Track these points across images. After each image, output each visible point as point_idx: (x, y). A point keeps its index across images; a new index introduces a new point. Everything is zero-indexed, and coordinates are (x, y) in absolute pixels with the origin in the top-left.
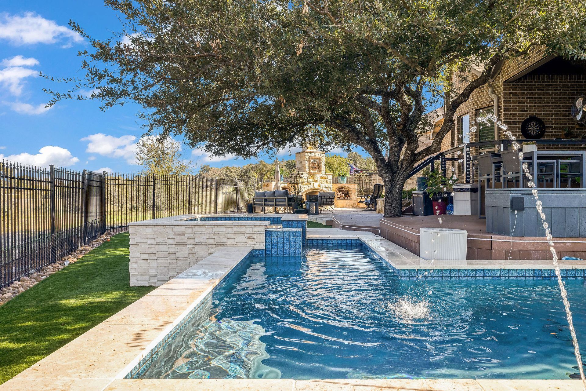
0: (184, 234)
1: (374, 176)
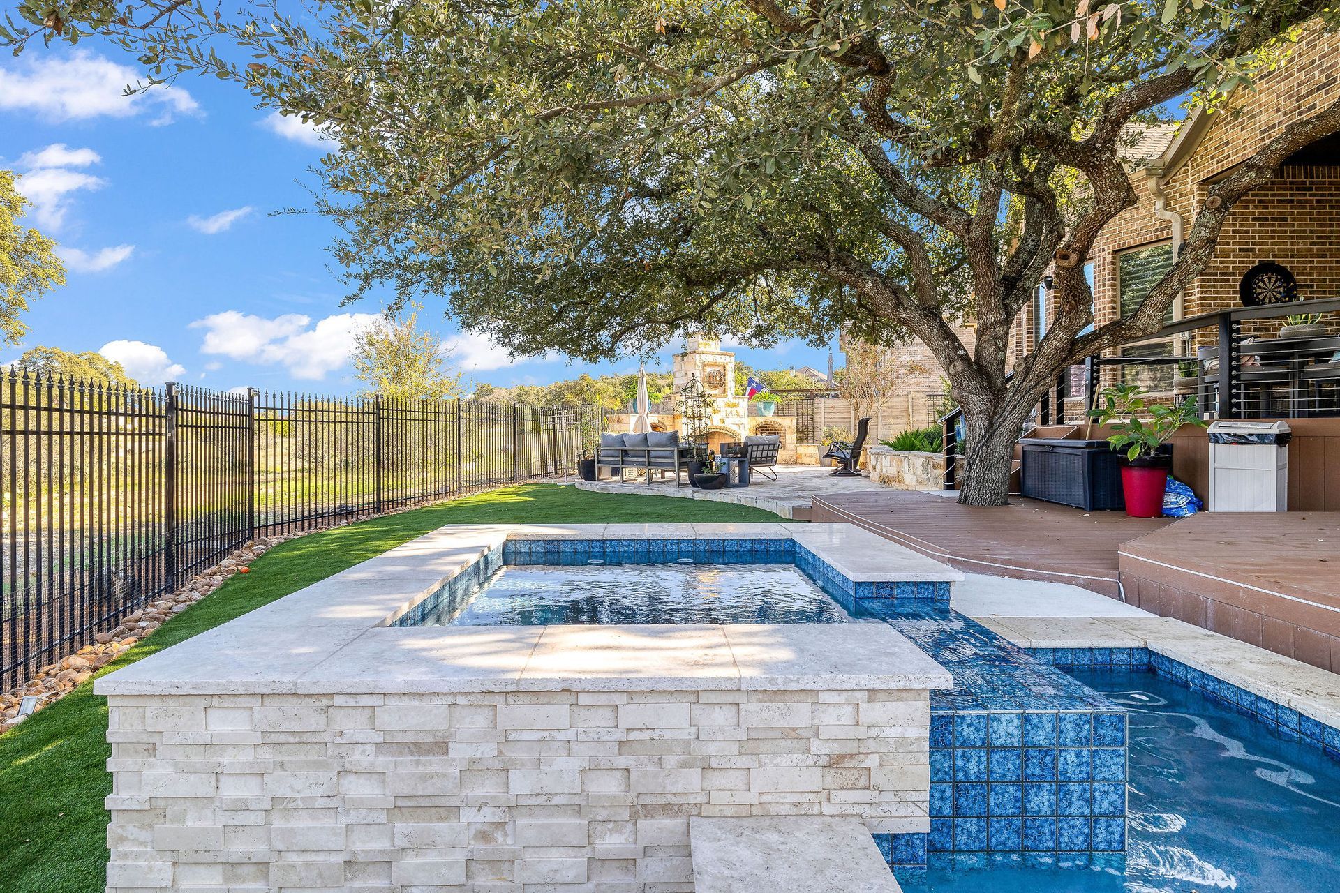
1: (816, 401)
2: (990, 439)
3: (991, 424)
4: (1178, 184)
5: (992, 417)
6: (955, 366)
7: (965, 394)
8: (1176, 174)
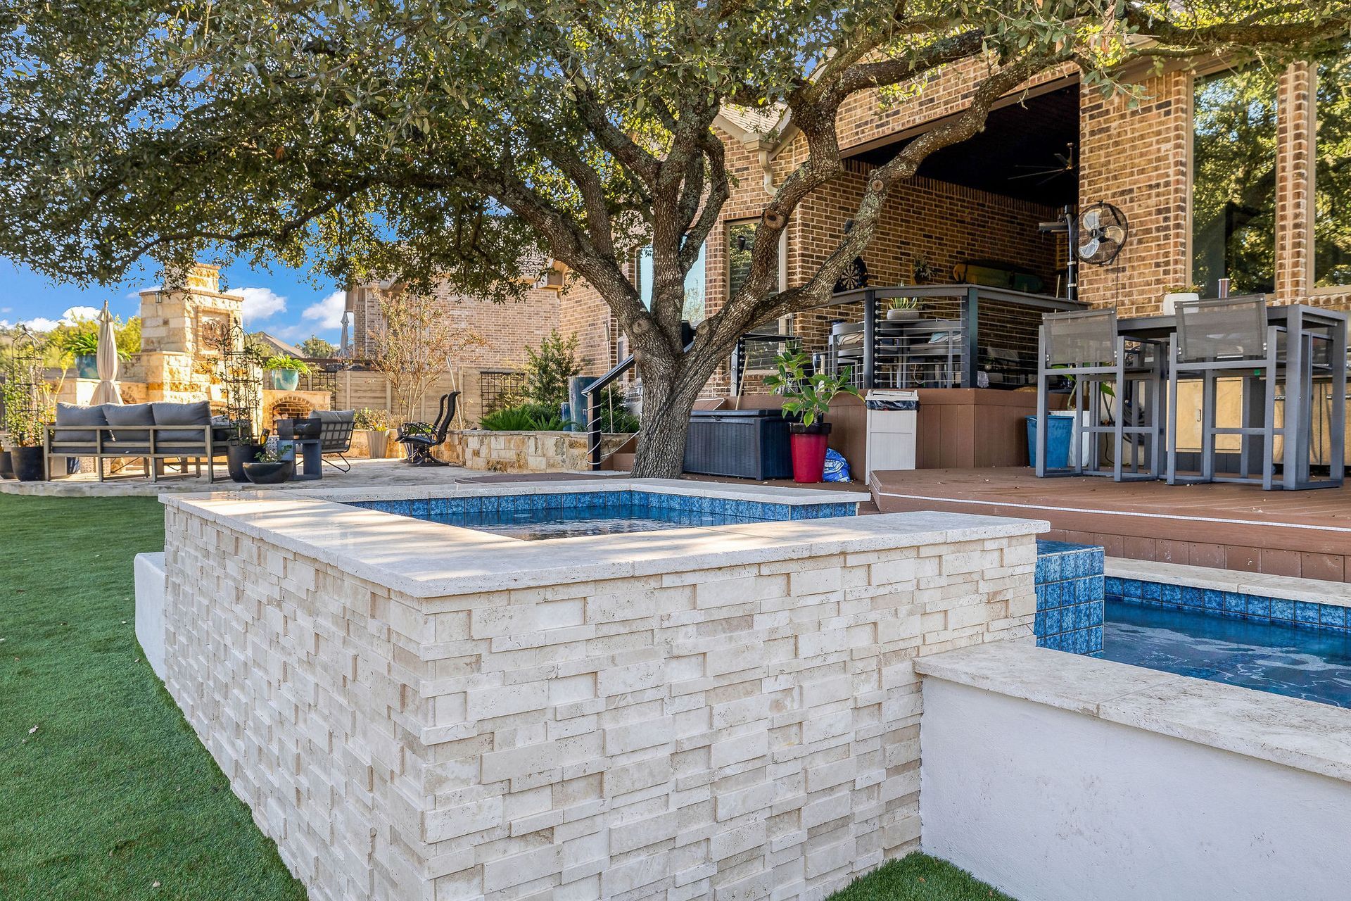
0: (747, 620)
1: (339, 373)
2: (671, 406)
3: (672, 390)
4: (783, 161)
5: (674, 382)
6: (639, 325)
7: (649, 356)
8: (781, 152)
